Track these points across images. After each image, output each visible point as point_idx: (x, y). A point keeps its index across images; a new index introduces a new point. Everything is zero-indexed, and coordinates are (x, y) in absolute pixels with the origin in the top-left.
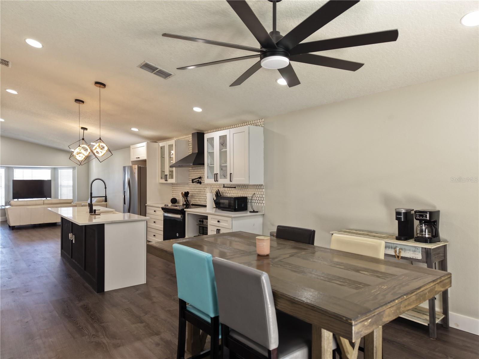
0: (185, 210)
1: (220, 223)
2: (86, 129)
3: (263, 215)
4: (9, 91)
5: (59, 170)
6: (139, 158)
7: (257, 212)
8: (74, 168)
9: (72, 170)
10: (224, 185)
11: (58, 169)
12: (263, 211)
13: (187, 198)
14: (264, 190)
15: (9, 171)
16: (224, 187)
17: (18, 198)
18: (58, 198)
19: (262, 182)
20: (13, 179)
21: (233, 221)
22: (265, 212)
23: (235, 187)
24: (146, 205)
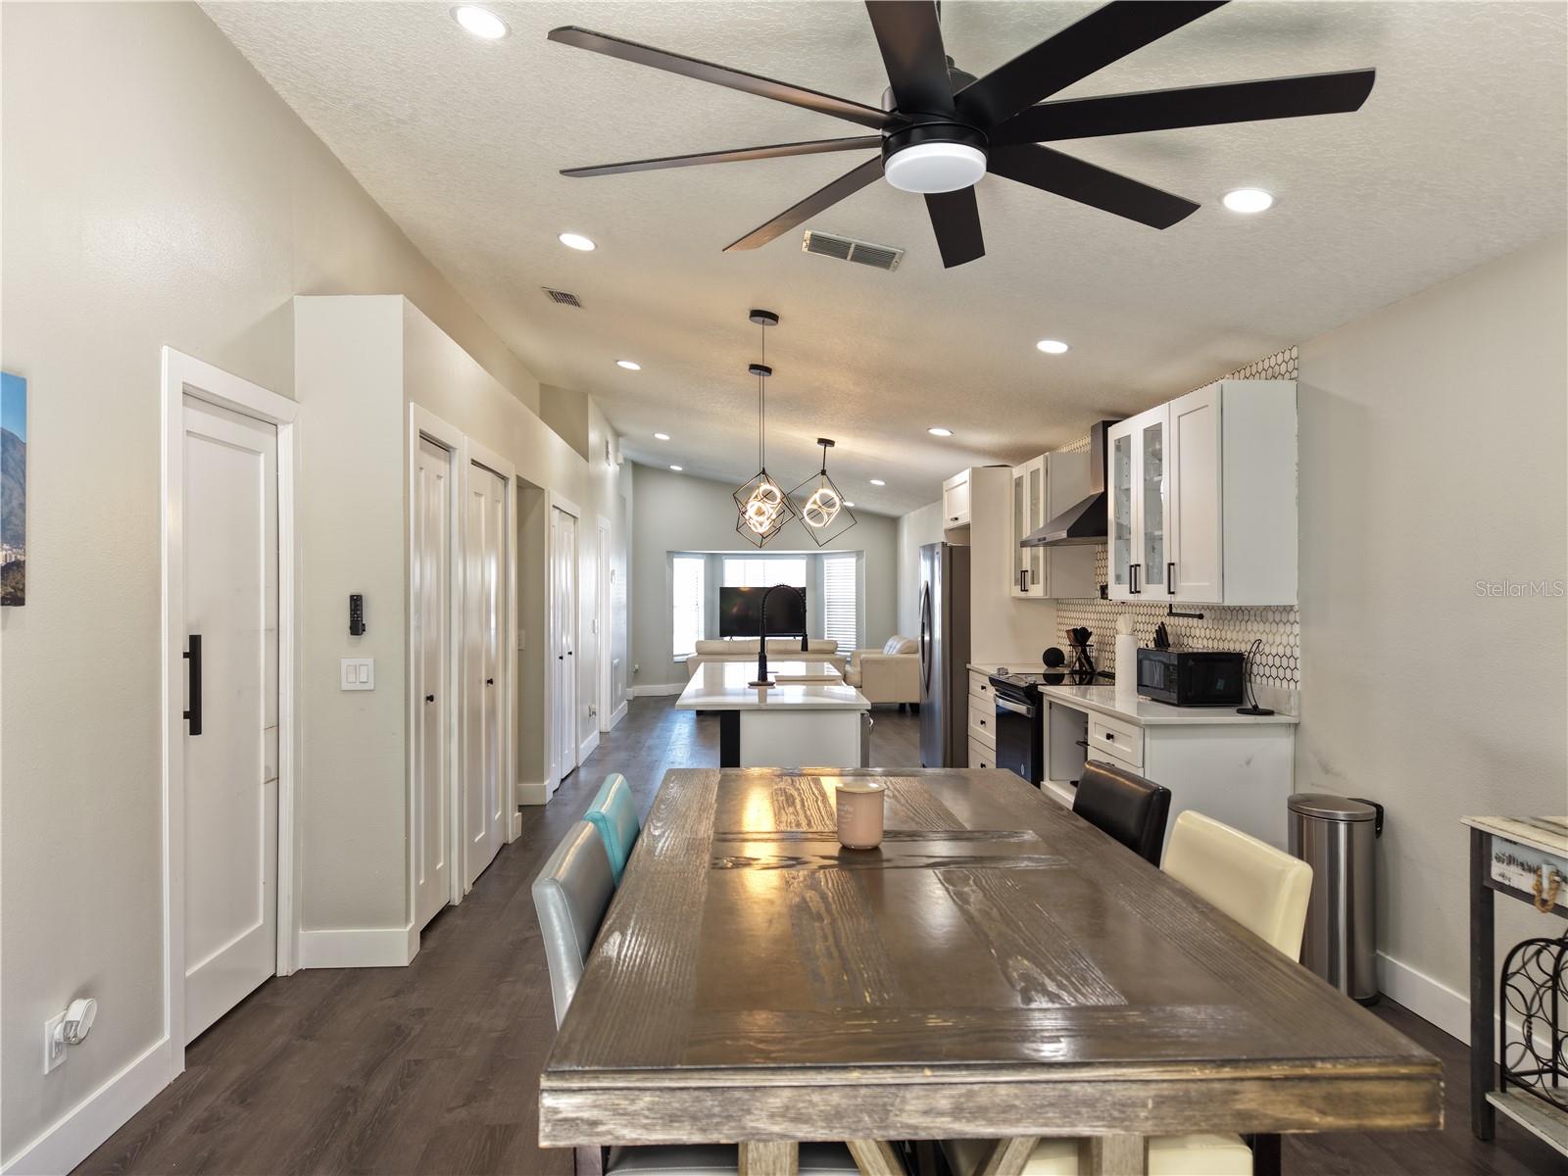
0: (1041, 688)
1: (1117, 745)
2: (830, 443)
3: (1296, 726)
4: (623, 364)
5: (826, 561)
6: (956, 519)
7: (1270, 713)
8: (859, 554)
9: (854, 560)
10: (1171, 605)
11: (824, 557)
12: (1294, 713)
13: (1084, 651)
14: (1297, 629)
15: (714, 562)
16: (1171, 614)
17: (732, 634)
18: (823, 638)
19: (1291, 599)
20: (722, 580)
21: (1147, 740)
22: (1300, 715)
23: (1201, 617)
24: (968, 666)
